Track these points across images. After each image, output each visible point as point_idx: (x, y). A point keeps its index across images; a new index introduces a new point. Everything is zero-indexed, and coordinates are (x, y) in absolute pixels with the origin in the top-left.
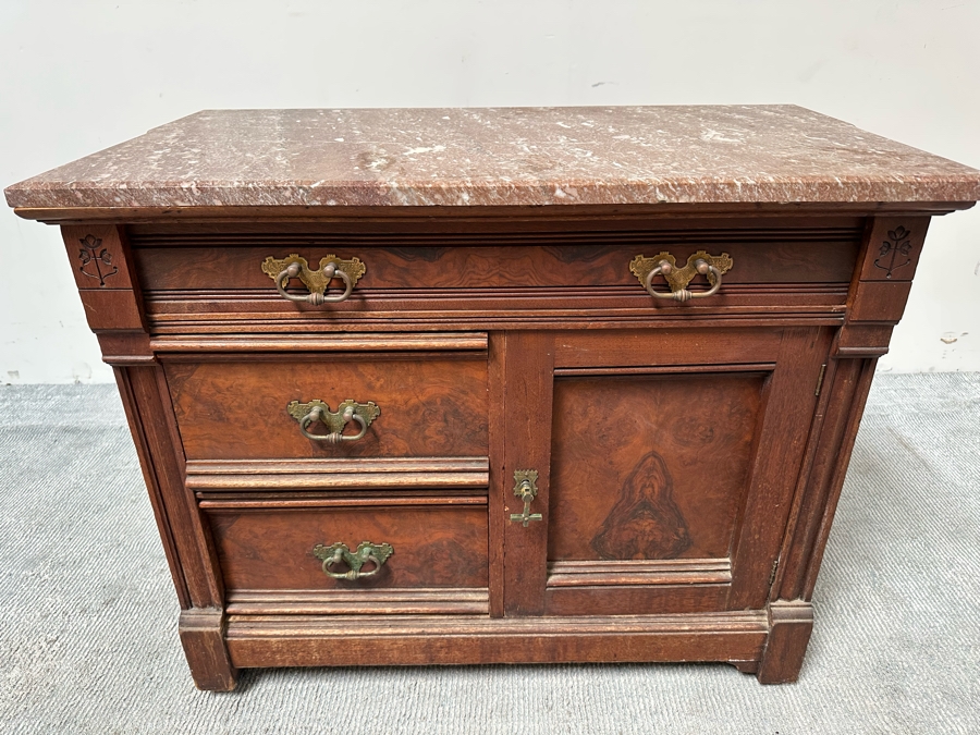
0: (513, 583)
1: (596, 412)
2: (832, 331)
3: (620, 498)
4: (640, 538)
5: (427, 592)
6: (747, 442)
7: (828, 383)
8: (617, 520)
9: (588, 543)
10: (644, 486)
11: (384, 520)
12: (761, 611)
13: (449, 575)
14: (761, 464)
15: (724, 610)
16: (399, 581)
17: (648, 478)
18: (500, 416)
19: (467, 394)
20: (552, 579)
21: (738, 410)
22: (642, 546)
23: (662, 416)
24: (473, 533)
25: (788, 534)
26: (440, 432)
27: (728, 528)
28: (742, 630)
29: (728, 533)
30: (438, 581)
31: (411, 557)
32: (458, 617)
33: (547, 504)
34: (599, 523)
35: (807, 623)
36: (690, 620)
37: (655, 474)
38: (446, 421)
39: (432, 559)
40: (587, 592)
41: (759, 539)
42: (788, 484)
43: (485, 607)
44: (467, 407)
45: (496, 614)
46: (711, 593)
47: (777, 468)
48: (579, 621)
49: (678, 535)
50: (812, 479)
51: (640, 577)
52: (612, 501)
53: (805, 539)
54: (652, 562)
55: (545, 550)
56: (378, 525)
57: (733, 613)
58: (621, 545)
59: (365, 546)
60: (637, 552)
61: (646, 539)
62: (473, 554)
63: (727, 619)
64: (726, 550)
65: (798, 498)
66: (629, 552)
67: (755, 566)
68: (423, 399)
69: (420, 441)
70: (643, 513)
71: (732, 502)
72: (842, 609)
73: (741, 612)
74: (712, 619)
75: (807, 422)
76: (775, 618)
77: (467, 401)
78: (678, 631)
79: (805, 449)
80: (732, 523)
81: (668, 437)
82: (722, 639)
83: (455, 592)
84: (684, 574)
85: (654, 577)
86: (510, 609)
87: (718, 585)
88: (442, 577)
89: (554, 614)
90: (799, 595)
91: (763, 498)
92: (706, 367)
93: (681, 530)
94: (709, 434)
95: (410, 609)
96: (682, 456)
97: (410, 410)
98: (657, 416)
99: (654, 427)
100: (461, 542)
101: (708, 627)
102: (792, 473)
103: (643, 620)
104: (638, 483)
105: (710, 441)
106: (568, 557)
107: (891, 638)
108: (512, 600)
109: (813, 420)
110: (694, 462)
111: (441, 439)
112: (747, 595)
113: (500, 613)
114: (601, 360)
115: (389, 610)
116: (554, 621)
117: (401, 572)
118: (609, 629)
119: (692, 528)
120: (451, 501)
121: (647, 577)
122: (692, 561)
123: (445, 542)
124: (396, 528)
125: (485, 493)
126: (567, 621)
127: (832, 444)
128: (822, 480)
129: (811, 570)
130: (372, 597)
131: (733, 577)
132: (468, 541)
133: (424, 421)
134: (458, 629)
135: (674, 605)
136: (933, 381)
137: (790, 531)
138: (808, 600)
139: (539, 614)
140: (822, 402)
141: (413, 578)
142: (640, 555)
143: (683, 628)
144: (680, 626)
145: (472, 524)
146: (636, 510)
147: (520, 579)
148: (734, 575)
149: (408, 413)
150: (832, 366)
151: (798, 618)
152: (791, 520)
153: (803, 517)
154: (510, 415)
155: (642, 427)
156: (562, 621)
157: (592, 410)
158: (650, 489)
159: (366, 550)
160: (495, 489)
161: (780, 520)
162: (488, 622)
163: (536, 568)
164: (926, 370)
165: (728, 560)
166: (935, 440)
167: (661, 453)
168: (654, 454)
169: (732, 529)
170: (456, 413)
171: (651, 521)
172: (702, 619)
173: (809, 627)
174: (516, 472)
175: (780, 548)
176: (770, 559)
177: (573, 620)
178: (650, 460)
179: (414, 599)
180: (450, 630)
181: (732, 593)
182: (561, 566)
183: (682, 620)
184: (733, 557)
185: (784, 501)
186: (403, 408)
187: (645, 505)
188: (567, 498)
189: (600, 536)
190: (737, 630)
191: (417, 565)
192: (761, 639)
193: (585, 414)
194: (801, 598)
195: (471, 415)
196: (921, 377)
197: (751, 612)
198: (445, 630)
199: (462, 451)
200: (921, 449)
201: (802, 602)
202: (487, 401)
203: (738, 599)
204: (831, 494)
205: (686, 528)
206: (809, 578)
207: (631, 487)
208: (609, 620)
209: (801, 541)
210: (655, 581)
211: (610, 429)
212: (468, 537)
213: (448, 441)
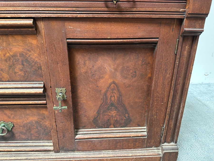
0: (61, 138)
1: (89, 63)
2: (181, 21)
3: (102, 101)
4: (111, 119)
5: (30, 142)
6: (149, 77)
7: (180, 47)
8: (102, 111)
9: (91, 121)
10: (111, 97)
11: (8, 112)
12: (158, 148)
13: (38, 136)
14: (155, 85)
15: (145, 148)
16: (18, 138)
17: (112, 93)
18: (46, 62)
19: (30, 51)
20: (77, 137)
21: (145, 63)
22: (112, 122)
23: (116, 65)
24: (45, 118)
25: (167, 115)
26: (21, 70)
27: (144, 114)
28: (152, 155)
29: (145, 116)
30: (33, 138)
31: (21, 128)
32: (42, 152)
33: (71, 103)
34: (95, 113)
35: (176, 152)
36: (132, 152)
37: (115, 91)
38: (23, 65)
39: (30, 129)
40: (92, 141)
41: (156, 118)
42: (166, 94)
43: (52, 148)
44: (31, 58)
45: (57, 151)
46: (139, 141)
47: (161, 86)
48: (89, 153)
49: (125, 117)
50: (175, 91)
51: (112, 135)
52: (99, 103)
53: (174, 117)
54: (116, 129)
55: (72, 123)
56: (6, 114)
57: (148, 149)
58: (104, 122)
59: (2, 123)
60: (110, 125)
61: (114, 118)
62: (46, 127)
63: (146, 151)
64: (144, 123)
65: (170, 100)
66: (107, 125)
67: (155, 130)
68: (11, 54)
69: (13, 74)
70: (111, 108)
71: (145, 103)
72: (186, 148)
73: (151, 148)
74: (140, 151)
75: (172, 66)
76: (164, 150)
77: (31, 55)
78: (127, 156)
79: (172, 78)
80: (145, 112)
81: (118, 74)
82: (144, 159)
83: (40, 142)
84: (129, 133)
85: (117, 135)
86: (62, 149)
87: (142, 137)
88: (34, 136)
89: (79, 151)
90: (172, 141)
91: (157, 100)
92: (131, 40)
93: (127, 115)
94: (134, 74)
95: (22, 149)
96: (124, 84)
97: (7, 59)
98: (114, 65)
99: (113, 70)
100: (40, 121)
101: (139, 155)
102: (167, 89)
103: (114, 152)
104: (109, 95)
105: (135, 77)
106: (84, 127)
107: (204, 158)
108: (62, 145)
109: (174, 65)
110: (129, 86)
111: (22, 73)
112: (153, 141)
113: (58, 150)
114: (87, 36)
115: (13, 150)
116: (79, 153)
117: (18, 134)
118: (101, 156)
119: (130, 114)
120: (31, 102)
121: (115, 135)
122: (131, 128)
123: (34, 122)
124: (13, 116)
125: (44, 99)
126: (85, 153)
127: (182, 75)
128: (179, 91)
129: (176, 131)
130: (7, 145)
131: (147, 134)
132: (43, 121)
133: (14, 64)
134: (41, 157)
135: (125, 146)
136: (203, 86)
137: (168, 114)
138: (176, 143)
139: (73, 151)
140: (178, 57)
141: (24, 137)
142: (112, 126)
143: (129, 155)
144: (128, 154)
145: (44, 114)
146: (109, 107)
147: (64, 136)
148: (148, 133)
149: (6, 61)
150: (181, 39)
151: (172, 150)
152: (168, 110)
153: (173, 108)
154: (50, 61)
155: (108, 70)
156: (83, 153)
157: (87, 62)
158: (113, 98)
159: (3, 125)
160: (48, 96)
161: (164, 110)
162: (53, 154)
163: (70, 132)
164: (201, 83)
165: (145, 127)
166: (207, 99)
167: (117, 82)
168: (114, 83)
169: (146, 115)
170: (27, 60)
171: (115, 111)
172: (137, 151)
173: (177, 153)
174: (56, 89)
175: (164, 122)
176: (161, 126)
177: (87, 153)
178: (112, 85)
179: (24, 145)
180: (38, 157)
181: (147, 141)
182: (81, 131)
183: (129, 152)
184: (147, 126)
185: (165, 101)
186: (3, 58)
187: (112, 105)
188: (81, 102)
189: (96, 118)
190: (150, 155)
191: (25, 131)
192: (159, 159)
193: (85, 64)
194: (173, 142)
195: (33, 62)
196: (200, 85)
197: (155, 148)
198: (36, 158)
199: (32, 79)
200: (203, 101)
201: (174, 144)
202: (39, 55)
203: (149, 143)
204: (182, 98)
205: (128, 114)
206: (176, 134)
207: (106, 97)
208: (101, 153)
209: (172, 118)
210: (117, 136)
211: (96, 71)
212: (43, 119)
213: (25, 74)
